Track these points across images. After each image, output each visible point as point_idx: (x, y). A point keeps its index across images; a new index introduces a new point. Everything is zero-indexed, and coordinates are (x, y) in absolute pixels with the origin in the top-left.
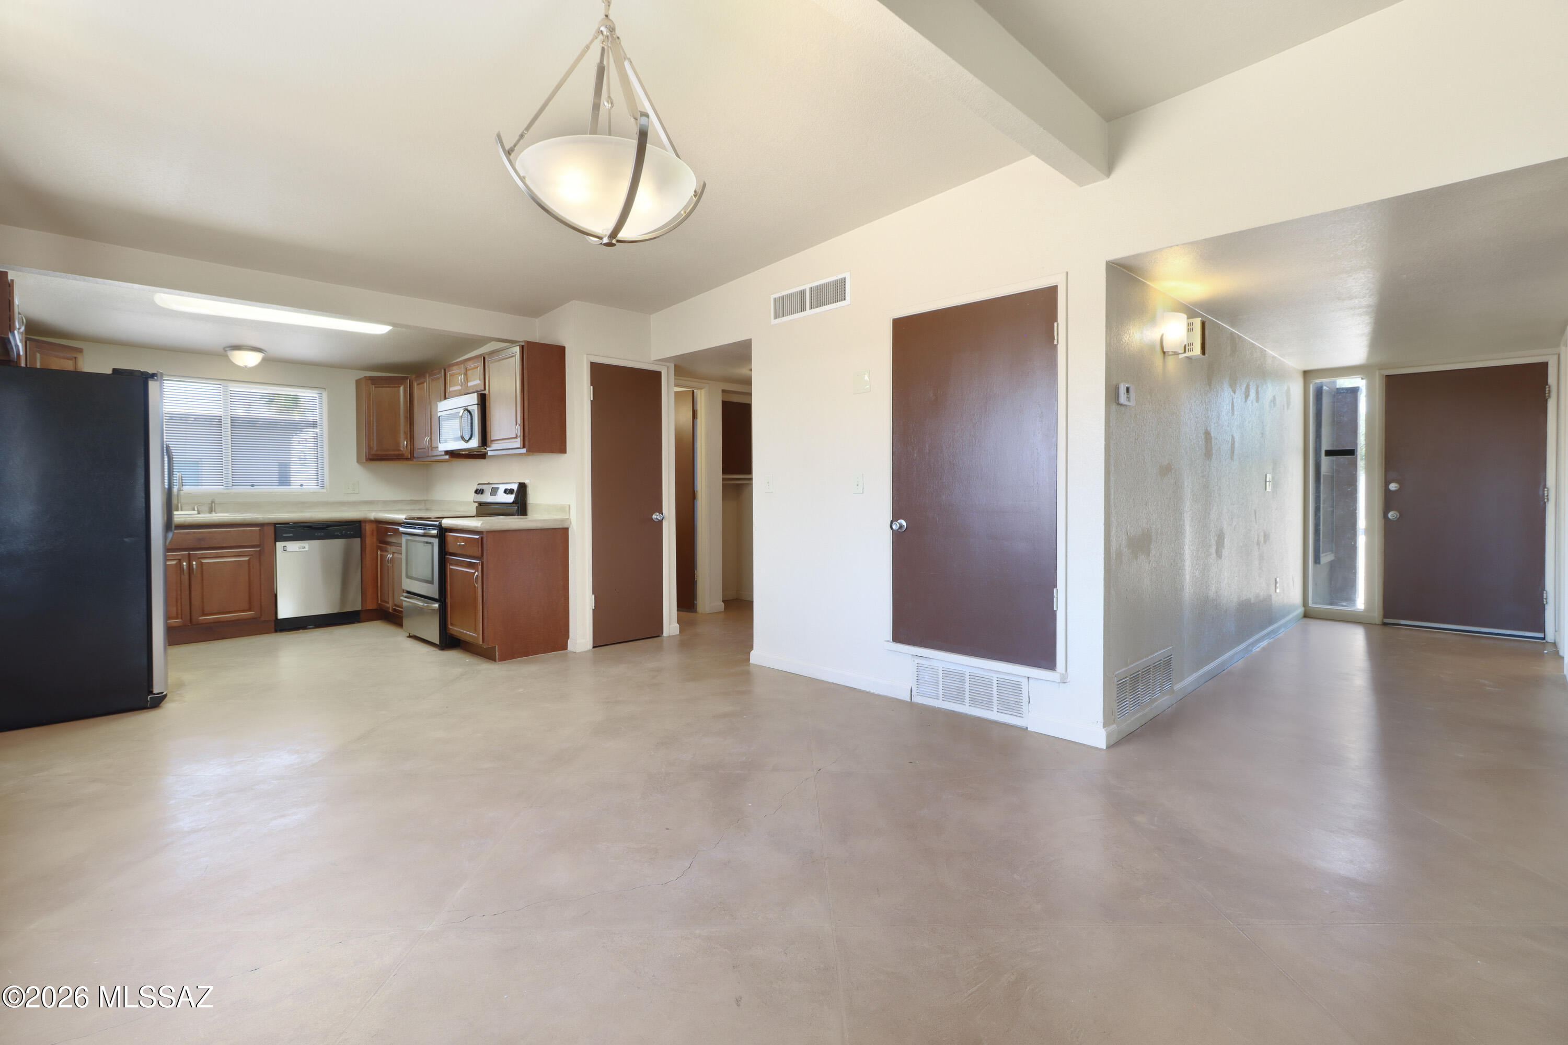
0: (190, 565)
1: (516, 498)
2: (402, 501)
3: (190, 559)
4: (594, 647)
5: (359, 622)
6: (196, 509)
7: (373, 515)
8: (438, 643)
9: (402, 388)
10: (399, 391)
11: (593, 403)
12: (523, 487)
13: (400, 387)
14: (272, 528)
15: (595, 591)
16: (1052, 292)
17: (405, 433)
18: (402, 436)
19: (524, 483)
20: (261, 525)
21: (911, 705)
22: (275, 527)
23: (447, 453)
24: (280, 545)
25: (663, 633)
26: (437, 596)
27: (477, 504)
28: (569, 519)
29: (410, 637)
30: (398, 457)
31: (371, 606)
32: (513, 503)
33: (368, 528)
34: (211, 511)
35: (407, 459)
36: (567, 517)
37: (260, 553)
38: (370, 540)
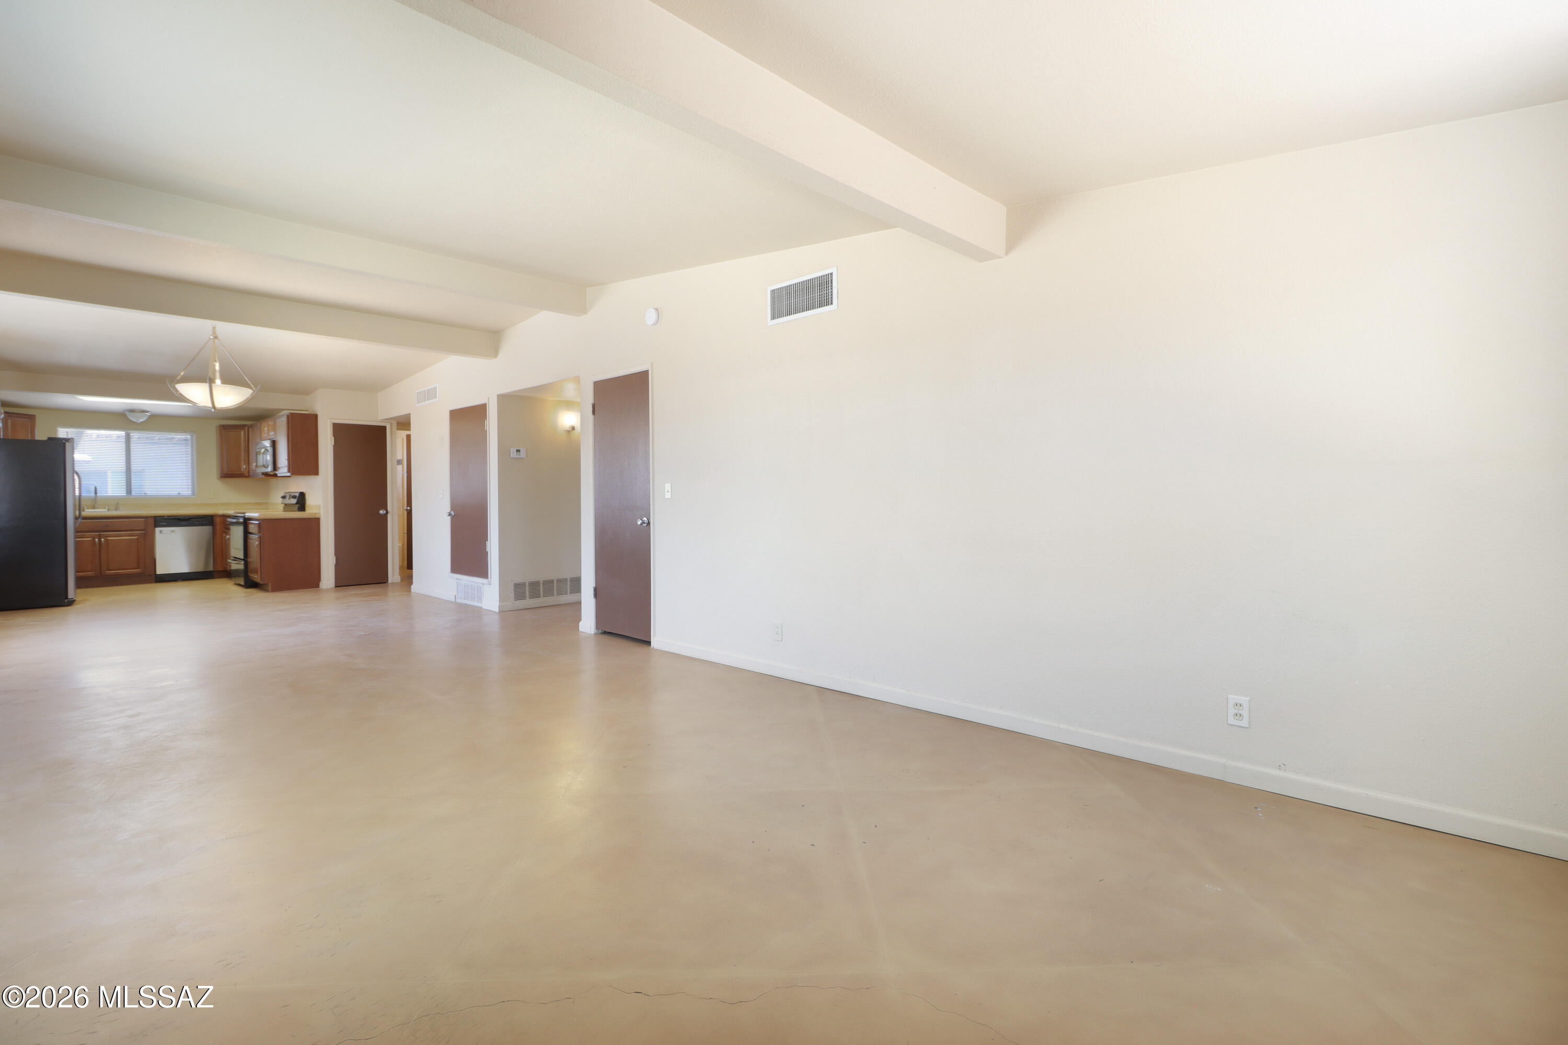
0: (100, 541)
1: (298, 501)
2: (248, 503)
3: (100, 537)
4: (336, 587)
5: (212, 578)
6: (107, 508)
7: (221, 511)
8: (243, 584)
9: (242, 433)
10: (240, 433)
11: (334, 446)
12: (302, 495)
13: (240, 431)
14: (153, 520)
15: (336, 554)
16: (485, 405)
17: (245, 460)
18: (243, 462)
19: (303, 492)
20: (146, 518)
21: (456, 603)
22: (155, 519)
23: (263, 474)
24: (158, 530)
25: (388, 581)
26: (242, 557)
27: (283, 505)
28: (320, 513)
29: (236, 584)
30: (241, 476)
31: (220, 569)
32: (296, 504)
33: (218, 520)
34: (116, 509)
35: (246, 477)
36: (318, 512)
37: (145, 534)
38: (219, 527)
